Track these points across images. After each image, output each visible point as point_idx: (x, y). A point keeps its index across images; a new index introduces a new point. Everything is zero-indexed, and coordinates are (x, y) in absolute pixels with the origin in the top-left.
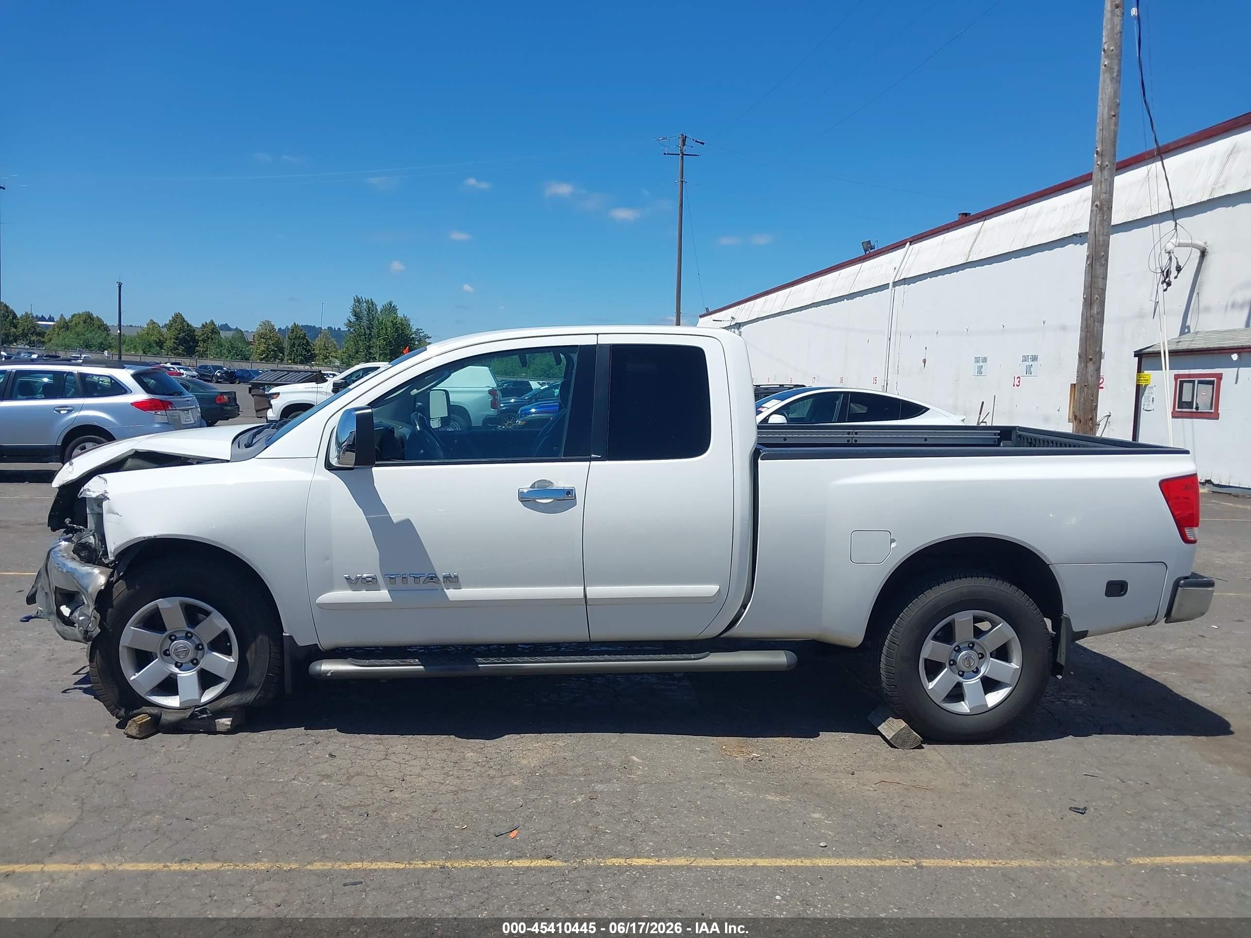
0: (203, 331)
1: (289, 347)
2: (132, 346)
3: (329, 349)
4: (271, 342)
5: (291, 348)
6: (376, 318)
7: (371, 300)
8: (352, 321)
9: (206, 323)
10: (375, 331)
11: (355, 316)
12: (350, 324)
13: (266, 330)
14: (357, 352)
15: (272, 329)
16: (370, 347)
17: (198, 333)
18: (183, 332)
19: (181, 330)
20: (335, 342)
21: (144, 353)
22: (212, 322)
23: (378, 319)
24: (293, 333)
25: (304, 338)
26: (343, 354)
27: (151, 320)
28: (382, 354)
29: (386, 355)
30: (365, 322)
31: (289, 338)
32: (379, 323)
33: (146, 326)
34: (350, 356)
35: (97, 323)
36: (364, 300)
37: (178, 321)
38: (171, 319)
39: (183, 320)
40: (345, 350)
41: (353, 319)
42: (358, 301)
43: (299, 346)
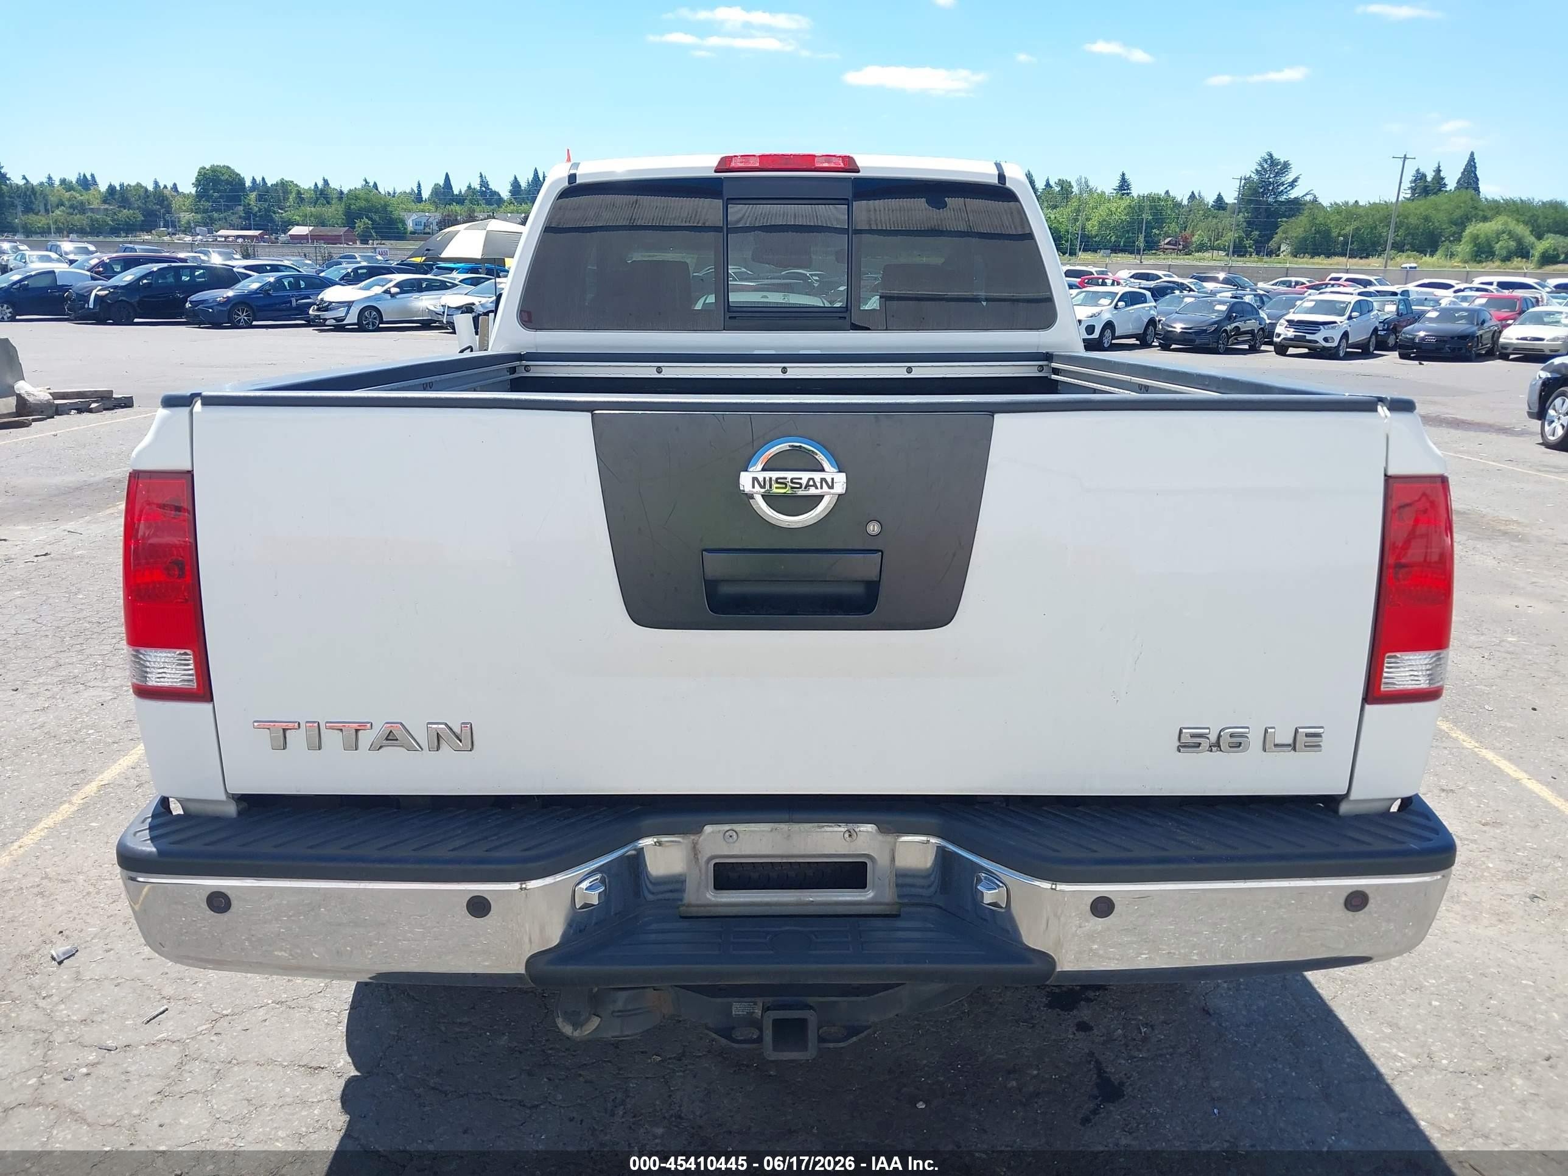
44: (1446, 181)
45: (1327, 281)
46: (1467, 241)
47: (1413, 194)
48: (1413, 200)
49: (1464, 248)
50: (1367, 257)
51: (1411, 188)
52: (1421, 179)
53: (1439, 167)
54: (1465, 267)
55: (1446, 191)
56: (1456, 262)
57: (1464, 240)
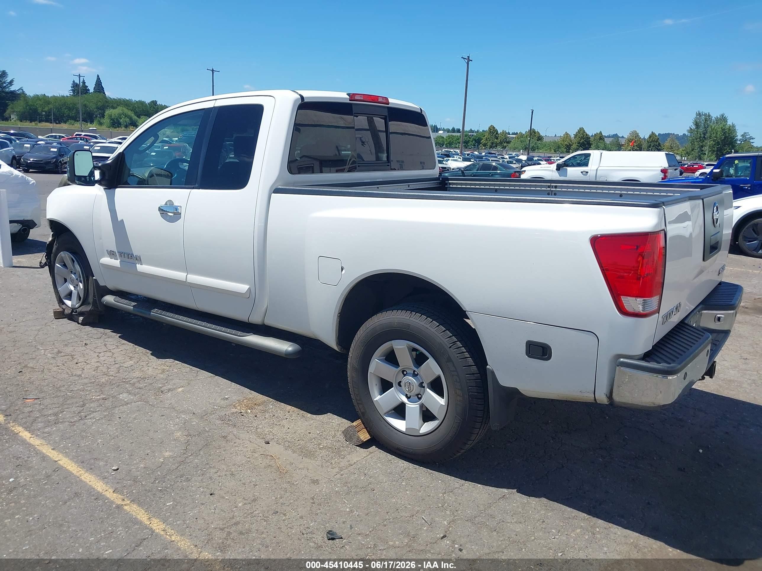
0: (594, 138)
1: (647, 147)
2: (549, 147)
3: (674, 148)
4: (635, 144)
5: (648, 148)
6: (710, 126)
7: (709, 113)
8: (693, 128)
9: (597, 133)
10: (708, 135)
11: (696, 125)
12: (691, 131)
13: (633, 136)
14: (693, 150)
15: (637, 135)
16: (702, 146)
17: (592, 139)
18: (583, 139)
19: (582, 138)
20: (678, 143)
21: (555, 151)
22: (601, 133)
23: (711, 127)
24: (650, 138)
25: (657, 141)
26: (682, 151)
27: (566, 132)
28: (711, 151)
29: (714, 151)
30: (701, 130)
31: (648, 142)
32: (712, 129)
33: (563, 136)
34: (687, 153)
35: (537, 135)
36: (703, 114)
37: (581, 132)
38: (577, 131)
39: (584, 131)
40: (684, 149)
41: (693, 127)
42: (699, 114)
43: (653, 147)
44: (89, 88)
45: (74, 136)
46: (107, 118)
47: (74, 93)
48: (74, 96)
49: (106, 120)
50: (59, 123)
51: (72, 90)
52: (76, 86)
53: (84, 81)
54: (110, 130)
55: (90, 93)
56: (104, 127)
57: (106, 117)
